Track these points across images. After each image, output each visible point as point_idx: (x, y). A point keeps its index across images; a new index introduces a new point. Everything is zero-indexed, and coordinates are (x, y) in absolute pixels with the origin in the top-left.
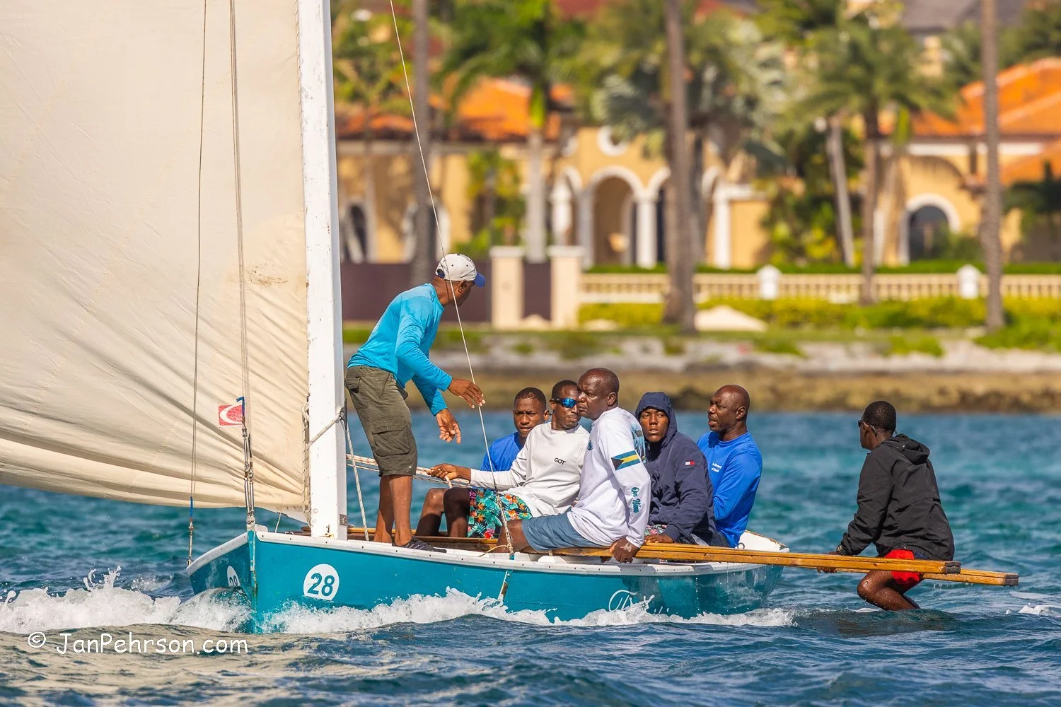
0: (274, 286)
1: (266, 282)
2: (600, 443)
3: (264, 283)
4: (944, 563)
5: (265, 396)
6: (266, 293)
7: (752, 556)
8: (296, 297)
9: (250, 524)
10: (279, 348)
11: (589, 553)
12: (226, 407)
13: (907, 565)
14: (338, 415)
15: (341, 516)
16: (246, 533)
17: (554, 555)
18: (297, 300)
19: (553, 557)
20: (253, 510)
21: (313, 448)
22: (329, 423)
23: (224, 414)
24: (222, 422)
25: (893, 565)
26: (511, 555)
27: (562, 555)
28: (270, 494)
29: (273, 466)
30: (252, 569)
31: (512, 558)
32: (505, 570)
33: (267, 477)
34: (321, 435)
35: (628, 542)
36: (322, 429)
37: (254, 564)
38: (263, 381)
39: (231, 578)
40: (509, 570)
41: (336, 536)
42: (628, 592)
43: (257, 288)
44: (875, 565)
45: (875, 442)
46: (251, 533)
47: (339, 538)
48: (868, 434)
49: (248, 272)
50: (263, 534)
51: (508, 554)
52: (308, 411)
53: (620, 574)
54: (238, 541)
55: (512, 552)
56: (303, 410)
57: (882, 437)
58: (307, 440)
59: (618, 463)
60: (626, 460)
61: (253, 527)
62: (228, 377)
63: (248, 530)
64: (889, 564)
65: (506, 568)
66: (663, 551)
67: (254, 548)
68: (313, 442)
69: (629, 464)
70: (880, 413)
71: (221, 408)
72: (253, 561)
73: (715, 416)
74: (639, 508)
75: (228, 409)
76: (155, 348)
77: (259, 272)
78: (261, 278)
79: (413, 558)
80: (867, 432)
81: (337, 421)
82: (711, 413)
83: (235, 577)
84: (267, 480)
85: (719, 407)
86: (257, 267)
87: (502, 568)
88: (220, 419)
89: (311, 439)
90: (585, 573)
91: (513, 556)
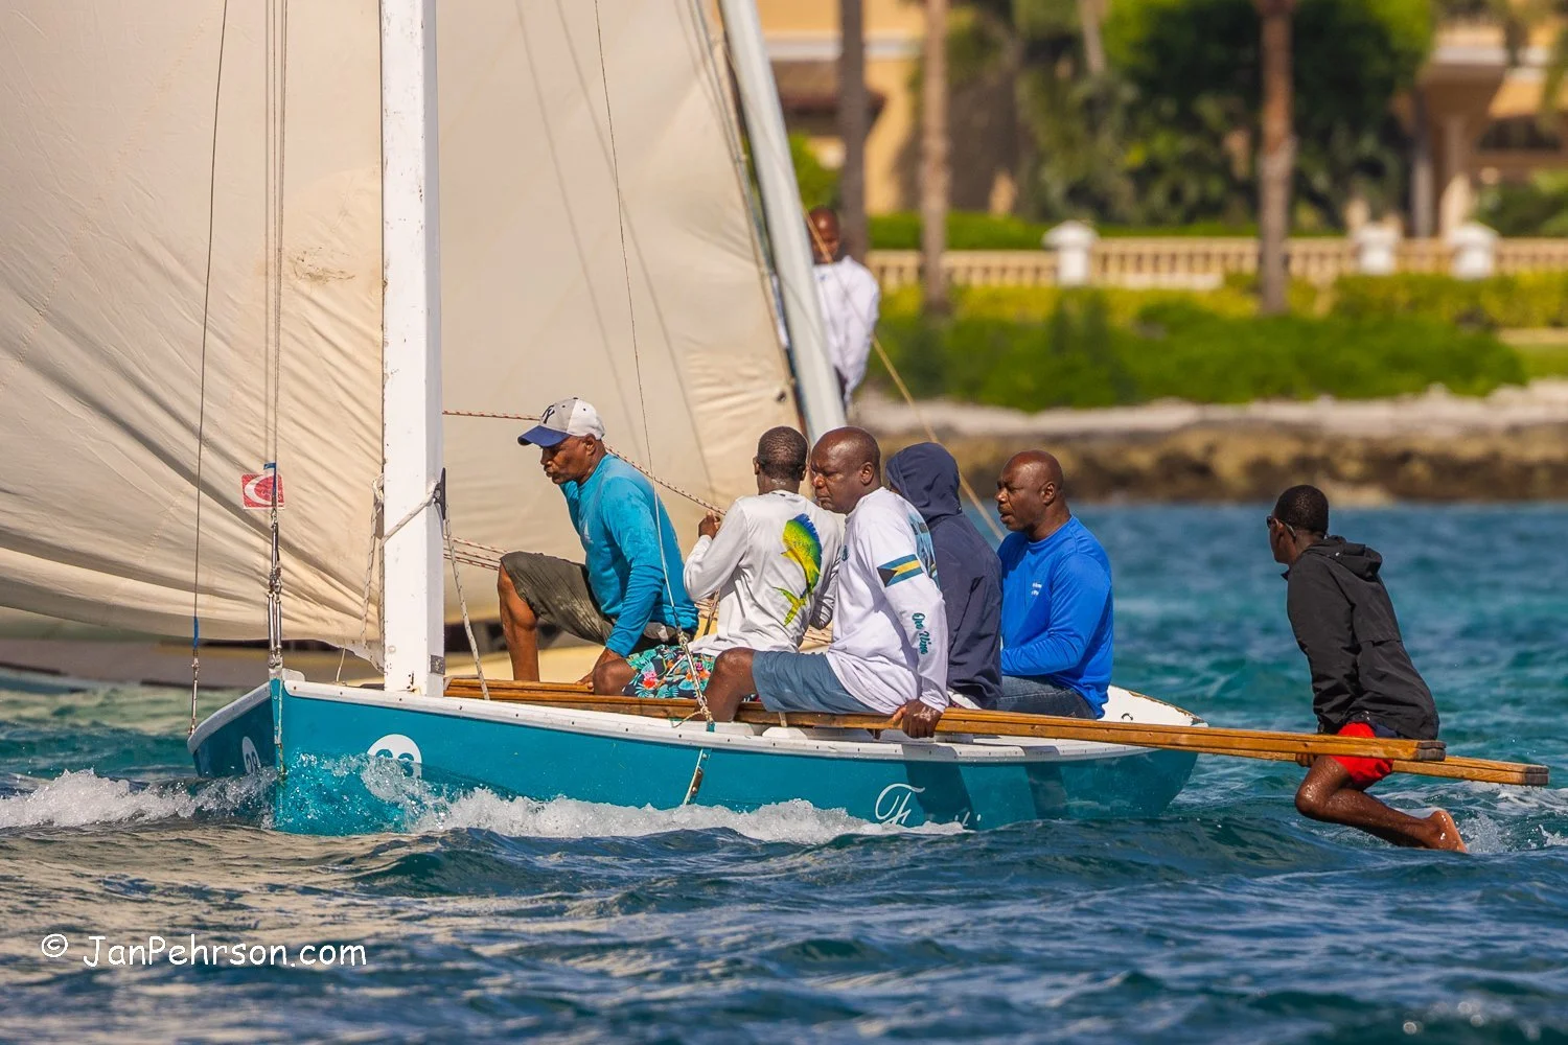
0: (332, 284)
1: (320, 277)
2: (859, 545)
3: (315, 277)
4: (1416, 742)
5: (315, 462)
6: (317, 295)
7: (1108, 729)
8: (368, 302)
9: (273, 667)
10: (340, 385)
11: (846, 722)
12: (254, 477)
13: (1356, 747)
14: (431, 494)
15: (434, 659)
16: (268, 684)
17: (790, 725)
18: (367, 307)
19: (787, 729)
20: (279, 646)
21: (390, 546)
22: (415, 506)
23: (251, 487)
24: (249, 502)
25: (1336, 745)
26: (709, 724)
27: (800, 726)
28: (324, 620)
29: (330, 574)
30: (277, 740)
31: (711, 729)
32: (699, 748)
33: (320, 592)
34: (402, 526)
35: (924, 705)
36: (403, 515)
37: (280, 732)
38: (312, 437)
39: (248, 757)
40: (705, 748)
41: (424, 692)
42: (909, 787)
43: (305, 286)
44: (1306, 745)
45: (1295, 551)
46: (276, 683)
47: (430, 693)
48: (1282, 538)
49: (291, 261)
50: (295, 683)
51: (705, 724)
52: (382, 489)
53: (902, 758)
54: (255, 696)
55: (711, 719)
56: (375, 486)
57: (1306, 540)
58: (379, 533)
59: (888, 574)
60: (901, 570)
61: (279, 673)
62: (253, 429)
63: (271, 678)
64: (1328, 745)
65: (700, 745)
66: (965, 721)
67: (280, 706)
68: (389, 537)
69: (905, 576)
70: (1302, 504)
71: (247, 479)
72: (279, 728)
73: (1007, 506)
74: (928, 646)
75: (255, 481)
76: (143, 376)
77: (308, 260)
78: (312, 270)
79: (545, 726)
80: (1281, 535)
81: (428, 504)
82: (1001, 502)
83: (253, 754)
84: (320, 596)
85: (1011, 490)
86: (305, 253)
87: (694, 744)
88: (246, 497)
89: (386, 532)
90: (835, 755)
91: (713, 725)
